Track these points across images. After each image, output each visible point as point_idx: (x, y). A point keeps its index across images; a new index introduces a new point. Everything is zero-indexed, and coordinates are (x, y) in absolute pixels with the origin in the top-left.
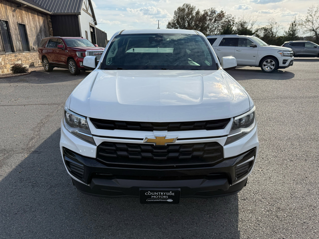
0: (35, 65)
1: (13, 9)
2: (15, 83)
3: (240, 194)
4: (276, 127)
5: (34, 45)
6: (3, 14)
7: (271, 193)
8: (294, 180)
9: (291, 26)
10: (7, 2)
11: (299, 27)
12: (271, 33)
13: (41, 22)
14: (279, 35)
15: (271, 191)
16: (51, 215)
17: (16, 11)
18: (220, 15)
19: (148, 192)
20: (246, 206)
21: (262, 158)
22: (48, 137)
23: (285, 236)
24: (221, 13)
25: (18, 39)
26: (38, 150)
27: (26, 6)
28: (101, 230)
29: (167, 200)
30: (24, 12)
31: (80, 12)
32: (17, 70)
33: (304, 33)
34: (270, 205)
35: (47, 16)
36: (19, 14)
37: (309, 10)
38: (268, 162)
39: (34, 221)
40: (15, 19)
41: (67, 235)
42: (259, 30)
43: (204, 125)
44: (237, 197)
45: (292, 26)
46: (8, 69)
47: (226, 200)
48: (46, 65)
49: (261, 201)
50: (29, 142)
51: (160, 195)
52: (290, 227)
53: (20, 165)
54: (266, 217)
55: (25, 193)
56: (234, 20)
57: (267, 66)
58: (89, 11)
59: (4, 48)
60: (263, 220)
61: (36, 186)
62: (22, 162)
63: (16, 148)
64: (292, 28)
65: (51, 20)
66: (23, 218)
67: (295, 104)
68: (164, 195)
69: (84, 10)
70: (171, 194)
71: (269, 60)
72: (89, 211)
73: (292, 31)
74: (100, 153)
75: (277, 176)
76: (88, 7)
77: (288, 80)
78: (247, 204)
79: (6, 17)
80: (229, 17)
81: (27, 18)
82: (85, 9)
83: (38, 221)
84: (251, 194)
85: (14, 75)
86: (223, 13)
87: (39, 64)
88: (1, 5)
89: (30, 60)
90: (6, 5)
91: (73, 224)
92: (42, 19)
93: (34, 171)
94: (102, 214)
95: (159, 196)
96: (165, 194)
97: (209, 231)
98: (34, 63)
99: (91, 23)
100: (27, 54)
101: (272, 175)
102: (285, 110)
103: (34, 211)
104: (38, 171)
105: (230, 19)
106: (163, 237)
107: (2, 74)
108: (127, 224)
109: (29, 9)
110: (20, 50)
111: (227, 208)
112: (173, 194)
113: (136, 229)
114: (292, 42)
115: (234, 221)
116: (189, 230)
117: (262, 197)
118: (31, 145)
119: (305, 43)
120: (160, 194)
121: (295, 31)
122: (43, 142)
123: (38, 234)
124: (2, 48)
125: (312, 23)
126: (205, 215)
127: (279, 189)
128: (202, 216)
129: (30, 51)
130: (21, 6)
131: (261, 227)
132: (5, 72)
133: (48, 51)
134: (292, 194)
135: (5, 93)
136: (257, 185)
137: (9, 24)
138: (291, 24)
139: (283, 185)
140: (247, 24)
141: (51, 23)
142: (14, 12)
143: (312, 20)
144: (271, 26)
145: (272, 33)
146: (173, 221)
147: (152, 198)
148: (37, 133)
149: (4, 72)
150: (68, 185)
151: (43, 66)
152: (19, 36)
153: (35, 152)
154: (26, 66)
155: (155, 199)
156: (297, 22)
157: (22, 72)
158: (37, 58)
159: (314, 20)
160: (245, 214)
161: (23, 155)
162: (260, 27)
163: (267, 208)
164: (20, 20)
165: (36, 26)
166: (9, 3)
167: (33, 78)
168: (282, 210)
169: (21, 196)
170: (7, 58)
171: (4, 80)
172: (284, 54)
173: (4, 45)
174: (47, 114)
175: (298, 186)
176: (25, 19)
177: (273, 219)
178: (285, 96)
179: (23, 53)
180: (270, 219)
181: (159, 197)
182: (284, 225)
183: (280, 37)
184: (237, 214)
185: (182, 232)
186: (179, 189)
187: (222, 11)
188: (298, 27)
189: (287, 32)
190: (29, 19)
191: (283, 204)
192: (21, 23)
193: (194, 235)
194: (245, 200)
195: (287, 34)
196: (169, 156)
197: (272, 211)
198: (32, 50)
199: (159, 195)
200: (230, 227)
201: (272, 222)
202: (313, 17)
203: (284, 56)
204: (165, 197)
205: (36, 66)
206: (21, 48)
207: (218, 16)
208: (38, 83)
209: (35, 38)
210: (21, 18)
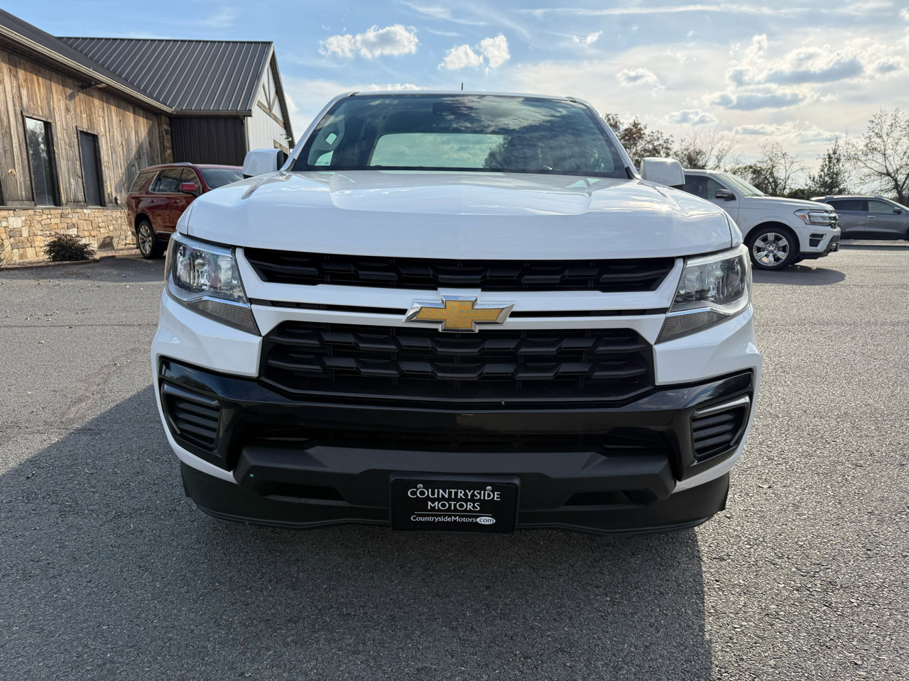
0: (115, 245)
1: (69, 91)
2: (53, 279)
3: (707, 545)
4: (802, 387)
5: (116, 191)
6: (39, 103)
7: (802, 544)
8: (870, 513)
9: (827, 162)
10: (54, 74)
11: (848, 164)
12: (771, 180)
13: (143, 132)
14: (793, 186)
15: (804, 539)
16: (106, 586)
17: (77, 98)
18: (629, 133)
19: (416, 487)
20: (727, 576)
21: (767, 457)
22: (128, 396)
23: (858, 657)
24: (632, 127)
25: (75, 171)
26: (93, 427)
27: (103, 85)
28: (261, 631)
29: (478, 520)
30: (97, 102)
31: (250, 110)
32: (63, 252)
33: (862, 181)
34: (803, 574)
35: (161, 118)
36: (83, 107)
37: (873, 122)
38: (786, 468)
39: (51, 602)
40: (72, 119)
41: (151, 642)
42: (739, 173)
43: (593, 276)
44: (698, 551)
45: (830, 162)
46: (38, 249)
47: (662, 559)
48: (145, 239)
49: (774, 564)
50: (69, 408)
51: (456, 499)
52: (872, 633)
53: (32, 462)
54: (793, 604)
55: (35, 529)
56: (669, 146)
57: (766, 253)
58: (276, 110)
59: (33, 193)
60: (782, 613)
61: (71, 513)
62: (41, 454)
63: (29, 421)
64: (830, 167)
65: (169, 129)
66: (17, 593)
67: (853, 338)
68: (466, 501)
69: (260, 105)
70: (489, 495)
71: (771, 236)
72: (231, 578)
73: (828, 174)
74: (269, 361)
75: (818, 502)
76: (274, 101)
77: (828, 286)
78: (729, 569)
79: (46, 111)
80: (656, 138)
81: (103, 117)
82: (265, 104)
83: (64, 601)
84: (741, 544)
85: (53, 263)
86: (639, 126)
87: (128, 242)
88: (38, 80)
89: (101, 229)
90: (50, 80)
91: (175, 611)
92: (145, 122)
93: (71, 475)
94: (270, 588)
95: (453, 503)
96: (469, 494)
97: (611, 640)
98: (112, 238)
99: (279, 142)
100: (96, 214)
101: (802, 499)
102: (826, 350)
103: (54, 577)
104: (84, 475)
105: (658, 143)
106: (462, 652)
107: (20, 261)
108: (347, 614)
109: (111, 95)
110: (76, 202)
111: (667, 580)
112: (496, 496)
113: (375, 630)
114: (832, 198)
115: (690, 612)
116: (548, 636)
117: (775, 553)
118: (72, 415)
119: (869, 203)
120: (456, 494)
121: (837, 174)
122: (111, 410)
123: (59, 636)
124: (25, 191)
125: (884, 155)
126: (597, 595)
127: (826, 534)
128: (589, 599)
129: (105, 206)
130: (90, 85)
131: (780, 633)
132: (29, 256)
133: (152, 202)
134: (869, 546)
135: (20, 300)
136: (757, 522)
137: (53, 131)
138: (826, 157)
139: (838, 525)
140: (703, 156)
141: (169, 137)
142: (70, 100)
143: (883, 147)
144: (770, 164)
145: (775, 182)
146: (495, 610)
147: (429, 511)
148: (95, 387)
149: (26, 257)
150: (172, 512)
151: (137, 248)
152: (78, 163)
153: (84, 431)
154: (87, 243)
155: (440, 516)
156: (841, 151)
157: (75, 257)
158: (123, 227)
159: (887, 148)
160: (725, 595)
161: (45, 437)
162: (742, 166)
163: (792, 582)
164: (85, 121)
165: (128, 141)
166: (60, 76)
167: (105, 271)
168: (841, 587)
169: (22, 536)
170: (38, 218)
171: (23, 272)
172: (812, 219)
173: (33, 185)
174: (133, 347)
175: (885, 527)
176: (99, 121)
177: (816, 611)
178: (822, 319)
179: (85, 210)
180: (806, 611)
181: (450, 505)
182: (851, 626)
183: (796, 191)
184: (700, 595)
185: (525, 639)
186: (517, 481)
187: (636, 122)
188: (845, 166)
189: (817, 177)
190: (110, 120)
191: (842, 571)
192: (85, 131)
193: (562, 650)
194: (722, 559)
195: (817, 183)
196: (484, 372)
197: (811, 590)
198: (111, 202)
199: (453, 500)
200: (678, 630)
201: (812, 618)
202: (885, 139)
203: (813, 223)
204: (470, 506)
205: (119, 247)
206: (81, 197)
207: (626, 135)
208: (116, 281)
209: (121, 171)
210: (88, 118)
